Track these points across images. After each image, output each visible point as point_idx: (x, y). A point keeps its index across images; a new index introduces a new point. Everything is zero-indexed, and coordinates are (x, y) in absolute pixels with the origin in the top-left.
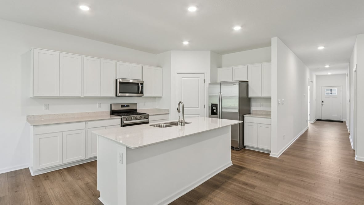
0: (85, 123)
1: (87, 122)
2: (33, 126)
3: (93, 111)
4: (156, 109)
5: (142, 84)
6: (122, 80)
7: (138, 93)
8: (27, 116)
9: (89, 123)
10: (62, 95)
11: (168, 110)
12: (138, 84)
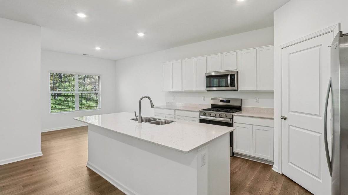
5: (232, 75)
7: (228, 87)
11: (274, 113)
12: (227, 75)
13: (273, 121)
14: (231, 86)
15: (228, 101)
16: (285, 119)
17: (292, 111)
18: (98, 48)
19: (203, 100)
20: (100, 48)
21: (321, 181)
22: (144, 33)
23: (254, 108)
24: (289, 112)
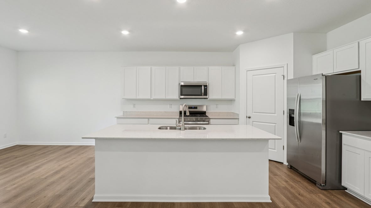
0: (147, 119)
1: (149, 119)
2: (116, 118)
3: (165, 111)
4: (232, 112)
5: (206, 86)
6: (184, 83)
7: (201, 95)
8: (123, 112)
9: (151, 120)
10: (138, 97)
11: (238, 115)
12: (201, 86)
13: (237, 120)
14: (204, 95)
15: (196, 108)
16: (250, 118)
17: (255, 112)
18: (24, 31)
19: (170, 107)
20: (29, 31)
21: (276, 151)
22: (129, 31)
23: (215, 113)
24: (253, 113)
